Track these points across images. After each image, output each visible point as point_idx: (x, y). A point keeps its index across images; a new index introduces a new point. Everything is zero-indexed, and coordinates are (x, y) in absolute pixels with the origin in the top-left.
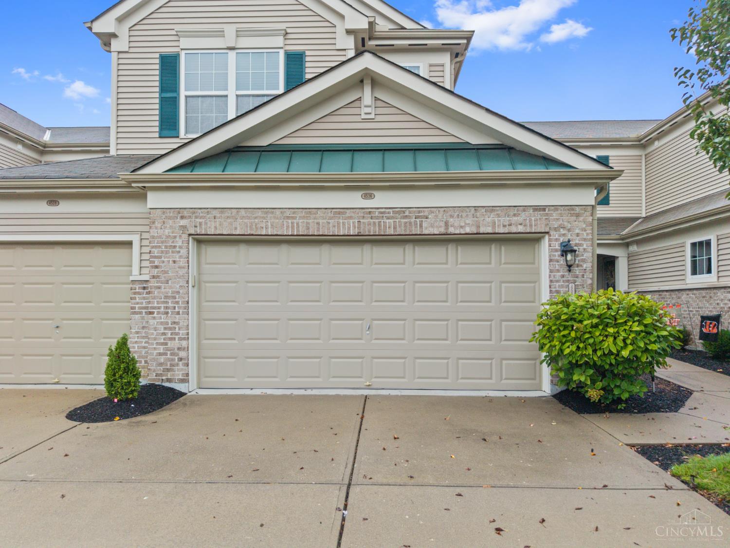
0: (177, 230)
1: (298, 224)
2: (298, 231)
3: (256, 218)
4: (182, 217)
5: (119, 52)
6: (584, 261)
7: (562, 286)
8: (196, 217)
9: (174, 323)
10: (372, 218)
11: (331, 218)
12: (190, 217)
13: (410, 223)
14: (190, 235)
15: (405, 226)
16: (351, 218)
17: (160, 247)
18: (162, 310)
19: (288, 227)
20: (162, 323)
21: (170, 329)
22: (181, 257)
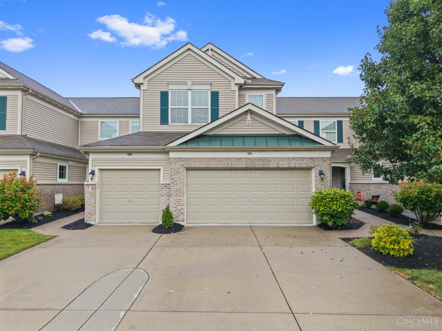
0: (180, 166)
1: (224, 163)
2: (224, 166)
3: (209, 161)
4: (182, 161)
5: (144, 90)
6: (327, 177)
7: (319, 186)
8: (188, 161)
9: (179, 200)
10: (251, 161)
11: (236, 161)
12: (185, 161)
13: (265, 163)
14: (185, 167)
15: (263, 164)
16: (243, 161)
17: (174, 172)
18: (175, 195)
19: (220, 164)
20: (175, 200)
21: (178, 202)
22: (182, 175)
